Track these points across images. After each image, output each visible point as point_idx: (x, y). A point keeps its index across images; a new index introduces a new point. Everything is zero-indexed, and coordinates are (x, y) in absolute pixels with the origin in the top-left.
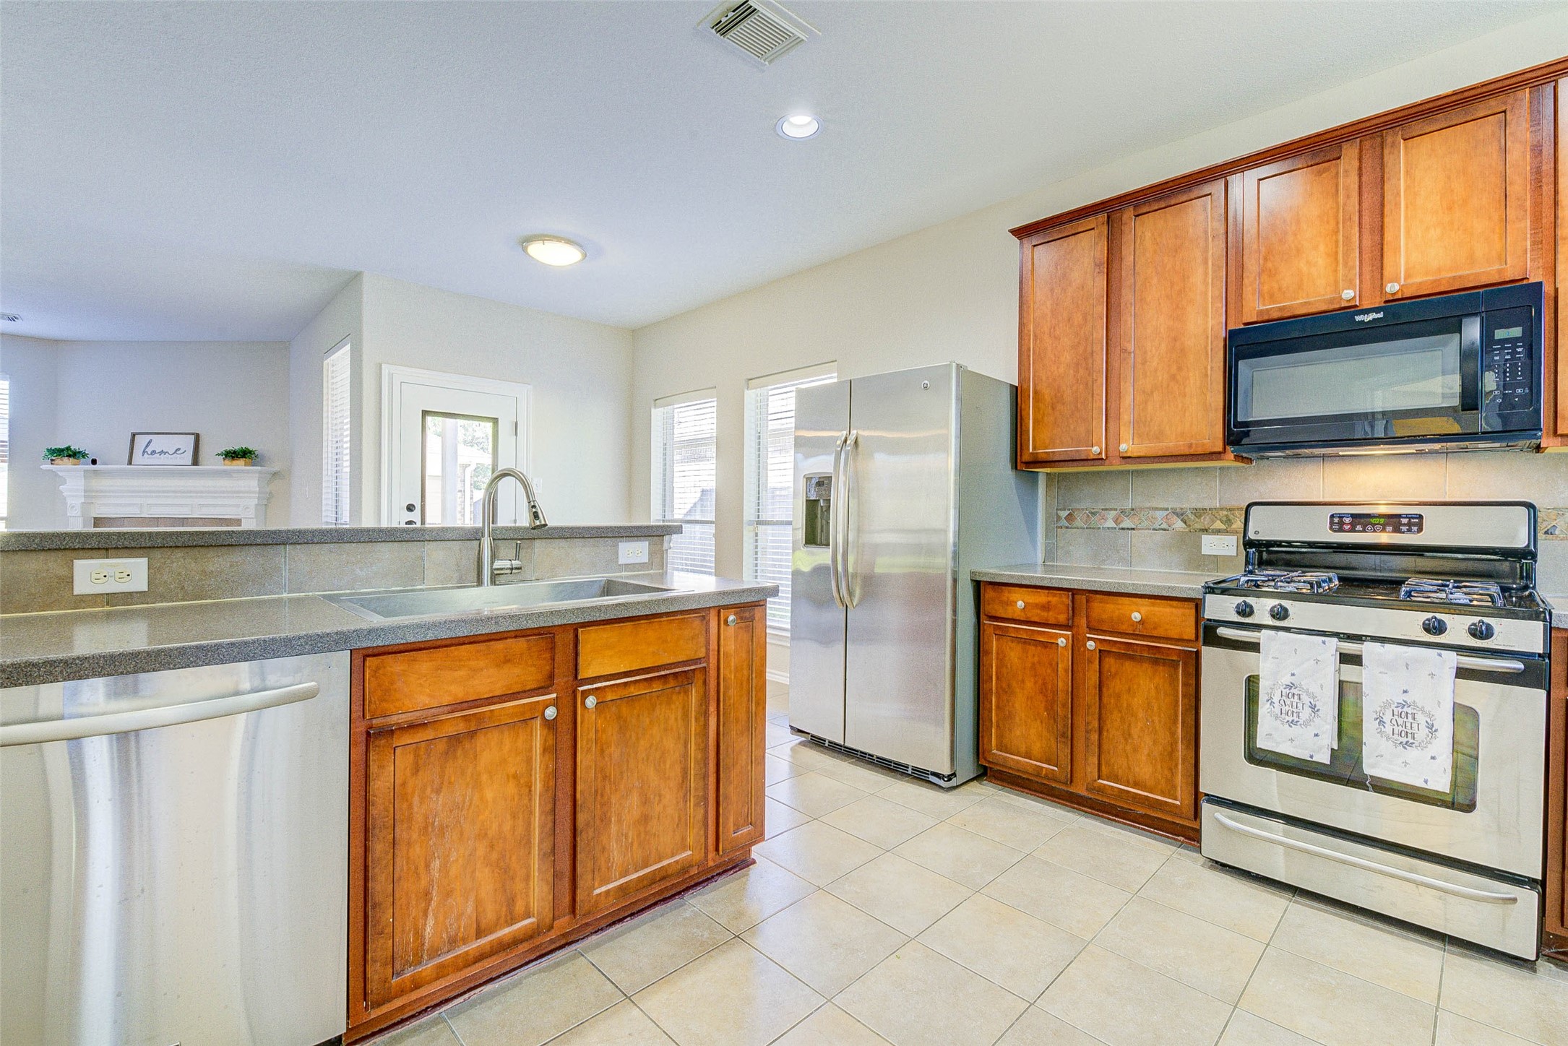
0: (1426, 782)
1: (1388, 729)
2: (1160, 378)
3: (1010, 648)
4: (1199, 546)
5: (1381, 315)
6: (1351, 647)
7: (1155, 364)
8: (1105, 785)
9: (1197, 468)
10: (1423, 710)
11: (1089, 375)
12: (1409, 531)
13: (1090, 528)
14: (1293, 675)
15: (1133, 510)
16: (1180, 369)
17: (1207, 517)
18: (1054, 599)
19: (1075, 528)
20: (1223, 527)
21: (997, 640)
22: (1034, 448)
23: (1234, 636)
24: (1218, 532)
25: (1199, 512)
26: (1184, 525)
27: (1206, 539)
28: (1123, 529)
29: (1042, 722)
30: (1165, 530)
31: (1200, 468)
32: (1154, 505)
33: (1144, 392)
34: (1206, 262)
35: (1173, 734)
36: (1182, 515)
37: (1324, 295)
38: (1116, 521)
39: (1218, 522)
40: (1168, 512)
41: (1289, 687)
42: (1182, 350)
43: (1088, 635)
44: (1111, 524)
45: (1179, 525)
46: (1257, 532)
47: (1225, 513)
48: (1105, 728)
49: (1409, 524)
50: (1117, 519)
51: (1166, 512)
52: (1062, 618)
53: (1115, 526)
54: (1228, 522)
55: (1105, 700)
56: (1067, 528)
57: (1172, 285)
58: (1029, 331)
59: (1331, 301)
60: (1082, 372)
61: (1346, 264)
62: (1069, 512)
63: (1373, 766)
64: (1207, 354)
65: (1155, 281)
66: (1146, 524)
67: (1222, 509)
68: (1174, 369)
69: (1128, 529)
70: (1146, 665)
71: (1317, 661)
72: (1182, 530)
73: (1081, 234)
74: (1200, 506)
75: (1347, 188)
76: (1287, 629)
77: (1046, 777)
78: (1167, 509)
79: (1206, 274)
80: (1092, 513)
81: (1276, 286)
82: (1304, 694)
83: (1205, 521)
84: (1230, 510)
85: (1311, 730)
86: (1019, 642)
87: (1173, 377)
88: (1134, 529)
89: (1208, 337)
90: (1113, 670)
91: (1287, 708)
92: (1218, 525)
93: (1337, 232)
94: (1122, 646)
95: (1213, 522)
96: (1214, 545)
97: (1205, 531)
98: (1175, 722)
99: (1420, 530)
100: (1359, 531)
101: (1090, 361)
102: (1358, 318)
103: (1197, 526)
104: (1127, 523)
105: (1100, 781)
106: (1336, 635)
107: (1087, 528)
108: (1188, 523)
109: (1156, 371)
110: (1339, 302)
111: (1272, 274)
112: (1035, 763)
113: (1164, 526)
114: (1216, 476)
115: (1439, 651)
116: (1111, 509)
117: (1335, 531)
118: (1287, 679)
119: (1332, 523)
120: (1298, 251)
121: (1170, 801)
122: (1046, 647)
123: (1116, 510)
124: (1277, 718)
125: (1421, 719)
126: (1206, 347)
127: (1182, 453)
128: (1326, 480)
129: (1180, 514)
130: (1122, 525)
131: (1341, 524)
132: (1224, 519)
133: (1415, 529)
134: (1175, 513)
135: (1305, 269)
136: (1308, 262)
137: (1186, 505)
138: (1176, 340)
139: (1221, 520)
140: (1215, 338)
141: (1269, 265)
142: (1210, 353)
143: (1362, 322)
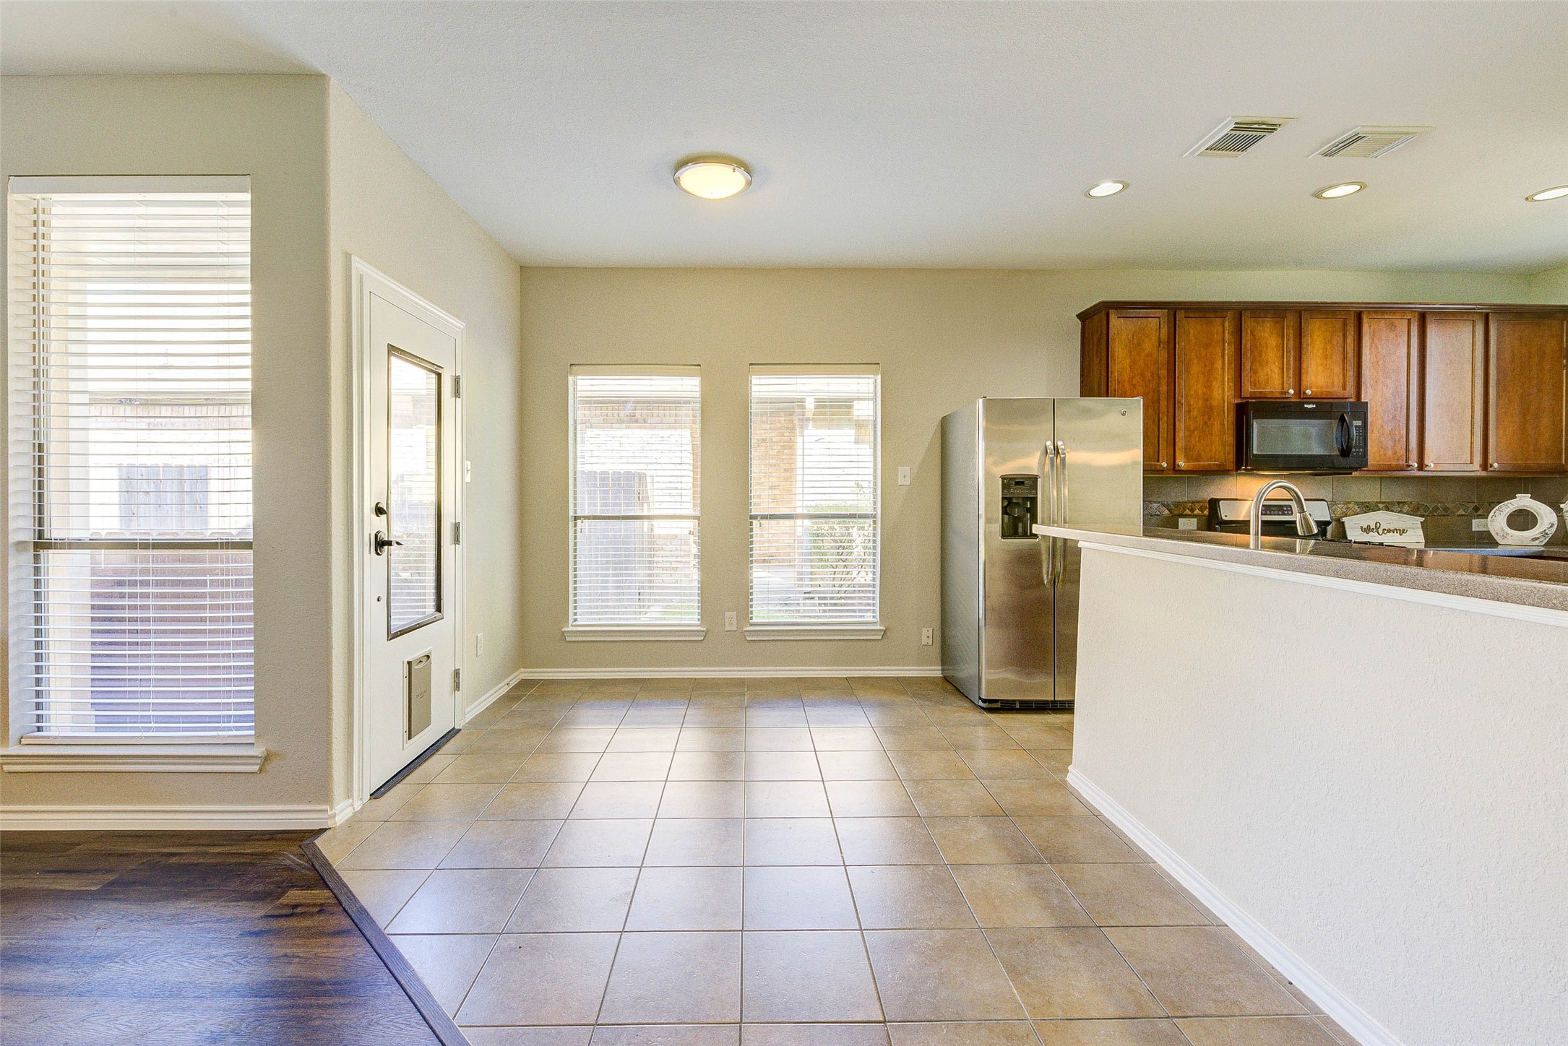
2: (1199, 422)
4: (1177, 525)
7: (1195, 413)
11: (1156, 414)
12: (1288, 513)
16: (1209, 418)
17: (1182, 507)
24: (1187, 516)
25: (1178, 504)
26: (1168, 512)
27: (1180, 520)
30: (1157, 515)
31: (1177, 478)
33: (1189, 429)
34: (1223, 356)
37: (1278, 389)
42: (1211, 407)
45: (1166, 512)
47: (1191, 505)
49: (1288, 510)
54: (1192, 510)
57: (1205, 366)
58: (1115, 377)
59: (1282, 393)
60: (1151, 411)
61: (1287, 376)
65: (1195, 361)
67: (1189, 503)
68: (1206, 418)
72: (1167, 515)
73: (1150, 319)
74: (1177, 500)
75: (1288, 335)
79: (1223, 363)
81: (1257, 379)
83: (1180, 510)
84: (1193, 503)
87: (1205, 423)
89: (1224, 403)
92: (1188, 512)
93: (1283, 357)
95: (1185, 510)
96: (1185, 524)
97: (1180, 515)
99: (1292, 513)
101: (1157, 405)
102: (1306, 406)
103: (1176, 513)
108: (1171, 511)
109: (1196, 417)
110: (1286, 395)
111: (1255, 372)
113: (1158, 513)
114: (1186, 483)
120: (1267, 362)
126: (1223, 409)
129: (1167, 506)
133: (1290, 512)
134: (1163, 505)
135: (1269, 373)
136: (1271, 370)
137: (1170, 501)
138: (1207, 400)
139: (1188, 509)
140: (1229, 403)
141: (1254, 367)
142: (1226, 412)
143: (1307, 408)
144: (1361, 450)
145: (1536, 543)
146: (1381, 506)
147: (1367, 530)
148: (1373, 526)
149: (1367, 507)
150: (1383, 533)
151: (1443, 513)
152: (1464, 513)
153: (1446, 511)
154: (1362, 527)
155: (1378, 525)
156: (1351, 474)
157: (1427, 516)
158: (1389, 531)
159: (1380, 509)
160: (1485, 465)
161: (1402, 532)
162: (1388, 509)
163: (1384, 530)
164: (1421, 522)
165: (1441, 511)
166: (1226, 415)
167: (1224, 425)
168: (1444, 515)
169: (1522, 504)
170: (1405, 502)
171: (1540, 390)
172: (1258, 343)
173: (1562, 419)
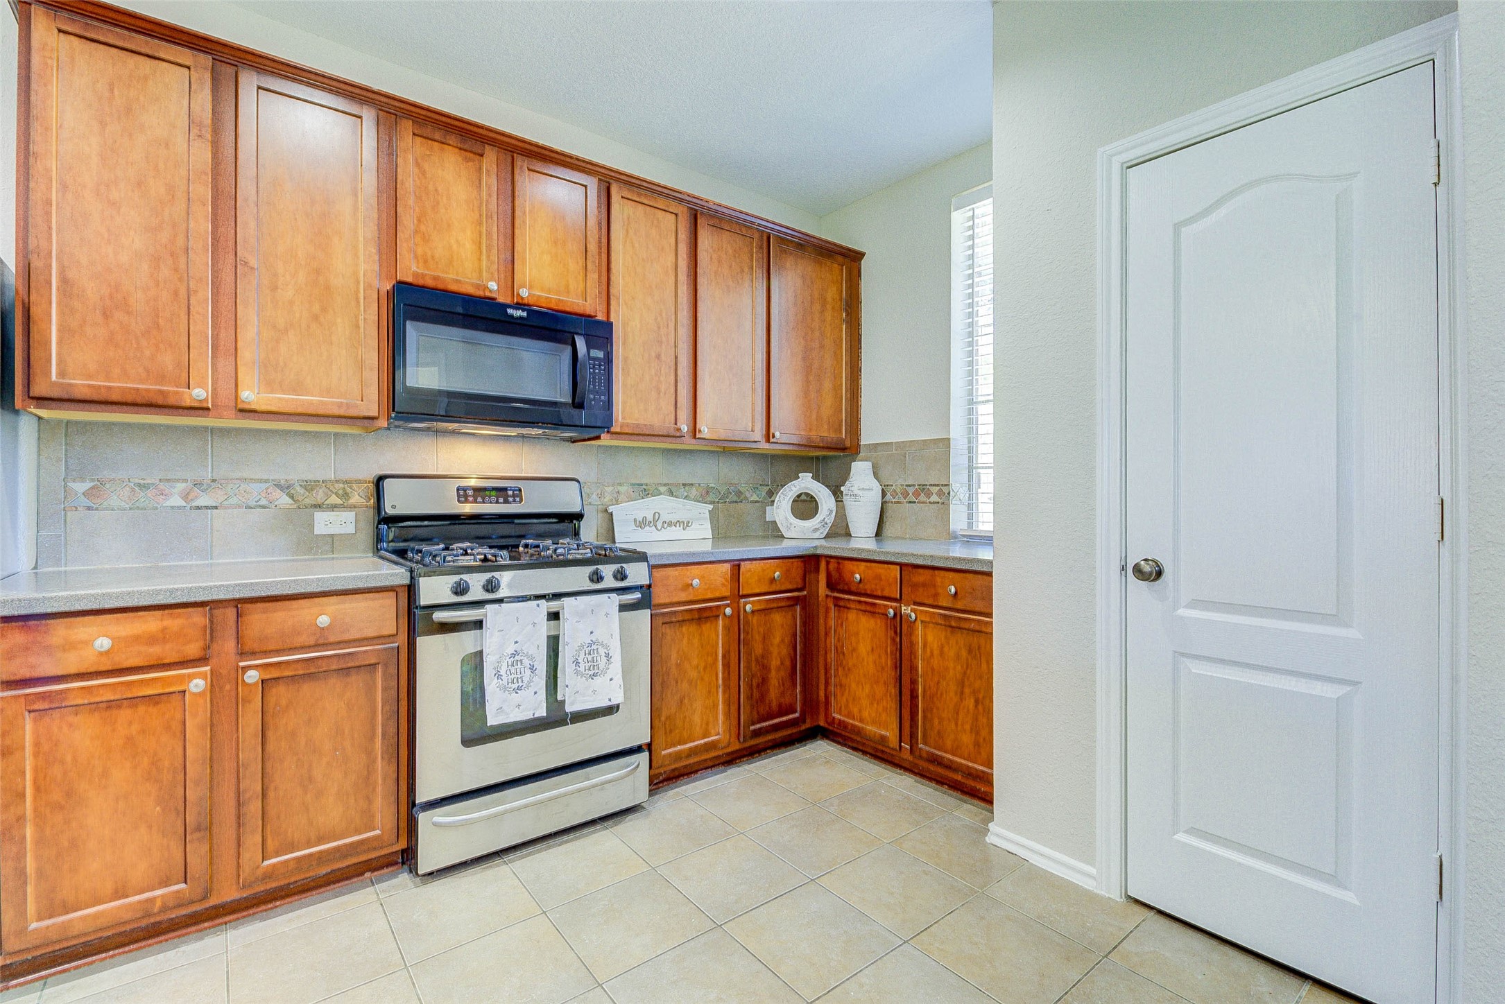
0: (610, 700)
1: (582, 669)
2: (297, 315)
3: (71, 725)
4: (311, 526)
5: (525, 314)
6: (554, 605)
7: (289, 294)
8: (274, 865)
9: (306, 432)
10: (602, 644)
11: (180, 279)
12: (514, 501)
13: (138, 508)
14: (516, 642)
15: (214, 481)
16: (324, 310)
17: (320, 491)
18: (173, 622)
19: (107, 509)
20: (339, 501)
21: (35, 720)
22: (62, 374)
23: (448, 618)
24: (333, 507)
25: (309, 486)
26: (290, 501)
27: (320, 517)
28: (198, 508)
29: (150, 827)
30: (264, 507)
31: (311, 432)
32: (245, 475)
33: (274, 327)
34: (354, 194)
35: (370, 753)
36: (288, 487)
37: (470, 279)
38: (185, 497)
39: (334, 496)
40: (267, 485)
41: (513, 655)
42: (327, 288)
43: (241, 664)
44: (177, 501)
45: (284, 500)
46: (394, 507)
47: (341, 485)
48: (272, 787)
49: (514, 496)
50: (188, 494)
51: (264, 486)
52: (193, 650)
53: (184, 504)
54: (346, 496)
55: (271, 747)
56: (89, 508)
57: (313, 202)
59: (478, 287)
60: (165, 272)
61: (488, 257)
62: (92, 484)
63: (572, 703)
64: (358, 302)
65: (289, 189)
66: (234, 501)
67: (337, 481)
68: (316, 308)
69: (207, 508)
70: (333, 681)
71: (534, 624)
72: (288, 506)
73: (165, 64)
74: (310, 477)
75: (489, 187)
76: (500, 601)
77: (164, 909)
78: (267, 481)
79: (355, 207)
80: (139, 485)
81: (427, 251)
82: (525, 658)
83: (319, 496)
84: (346, 482)
85: (532, 690)
86: (91, 712)
87: (315, 318)
88: (216, 508)
89: (358, 282)
90: (284, 702)
91: (513, 676)
92: (334, 500)
93: (480, 224)
94: (299, 666)
95: (328, 497)
96: (329, 523)
97: (318, 506)
98: (372, 738)
99: (521, 501)
100: (480, 503)
101: (182, 260)
102: (509, 312)
103: (308, 501)
104: (203, 500)
105: (267, 863)
106: (542, 597)
107: (130, 509)
108: (296, 498)
109: (291, 303)
110: (484, 291)
111: (425, 238)
112: (137, 898)
113: (264, 502)
114: (331, 443)
115: (608, 595)
116: (178, 480)
117: (462, 503)
118: (510, 649)
119: (459, 496)
120: (449, 226)
121: (368, 835)
122: (156, 703)
123: (185, 481)
124: (505, 689)
125: (602, 651)
126: (357, 292)
127: (330, 413)
128: (439, 454)
129: (286, 488)
130: (195, 504)
131: (466, 496)
132: (341, 492)
133: (518, 499)
134: (278, 486)
135: (455, 246)
136: (457, 241)
137: (293, 477)
138: (318, 272)
139: (337, 494)
140: (368, 286)
141: (423, 228)
142: (362, 301)
143: (512, 316)
144: (603, 397)
145: (816, 535)
146: (663, 489)
147: (642, 524)
148: (650, 518)
149: (645, 491)
150: (663, 527)
151: (735, 499)
152: (758, 499)
153: (739, 496)
154: (635, 520)
155: (657, 515)
156: (598, 438)
157: (718, 502)
158: (670, 524)
159: (661, 494)
160: (768, 436)
161: (686, 525)
162: (671, 493)
163: (665, 522)
164: (709, 511)
165: (733, 497)
166: (362, 308)
167: (357, 326)
168: (736, 502)
169: (803, 485)
170: (692, 484)
171: (822, 346)
172: (431, 187)
173: (841, 384)
